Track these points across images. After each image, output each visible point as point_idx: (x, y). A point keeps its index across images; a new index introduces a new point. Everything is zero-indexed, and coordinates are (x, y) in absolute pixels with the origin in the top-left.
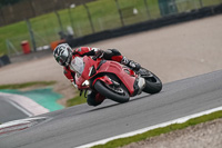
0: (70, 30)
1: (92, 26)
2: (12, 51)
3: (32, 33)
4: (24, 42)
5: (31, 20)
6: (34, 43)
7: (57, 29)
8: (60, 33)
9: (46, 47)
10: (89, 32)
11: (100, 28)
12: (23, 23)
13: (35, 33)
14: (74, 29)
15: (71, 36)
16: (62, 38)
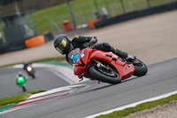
0: (105, 11)
1: (123, 7)
2: (56, 29)
3: (72, 14)
4: (66, 21)
5: (72, 3)
6: (74, 22)
7: (94, 10)
8: (97, 14)
9: (85, 26)
10: (121, 12)
11: (130, 9)
12: (64, 5)
13: (75, 14)
14: (108, 10)
15: (105, 16)
16: (98, 18)
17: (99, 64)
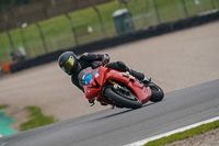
0: (22, 51)
7: (9, 50)
8: (12, 54)
11: (54, 48)
14: (26, 49)
15: (23, 57)
16: (14, 59)
17: (116, 86)
